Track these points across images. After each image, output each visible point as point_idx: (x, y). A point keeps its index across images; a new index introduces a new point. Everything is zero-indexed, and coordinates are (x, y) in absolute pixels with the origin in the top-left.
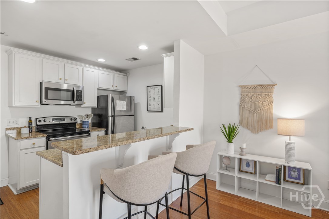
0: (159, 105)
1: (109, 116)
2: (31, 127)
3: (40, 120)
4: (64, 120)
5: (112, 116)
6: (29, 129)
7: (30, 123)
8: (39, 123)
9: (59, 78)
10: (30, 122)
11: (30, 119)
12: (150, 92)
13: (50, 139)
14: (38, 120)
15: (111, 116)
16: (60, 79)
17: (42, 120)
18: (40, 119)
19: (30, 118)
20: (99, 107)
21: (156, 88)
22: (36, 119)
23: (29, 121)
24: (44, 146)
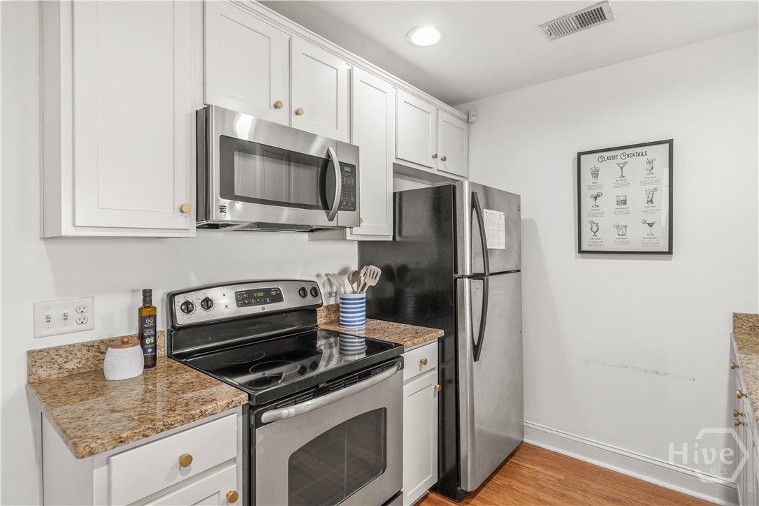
0: (651, 225)
1: (463, 277)
2: (152, 340)
3: (187, 303)
4: (278, 298)
5: (475, 277)
6: (145, 351)
7: (148, 321)
8: (182, 319)
9: (273, 102)
10: (146, 315)
11: (144, 301)
12: (595, 174)
13: (265, 417)
14: (179, 300)
15: (469, 277)
16: (276, 106)
17: (196, 298)
18: (190, 297)
19: (147, 294)
20: (398, 239)
21: (629, 156)
22: (171, 297)
23: (140, 310)
24: (234, 460)
